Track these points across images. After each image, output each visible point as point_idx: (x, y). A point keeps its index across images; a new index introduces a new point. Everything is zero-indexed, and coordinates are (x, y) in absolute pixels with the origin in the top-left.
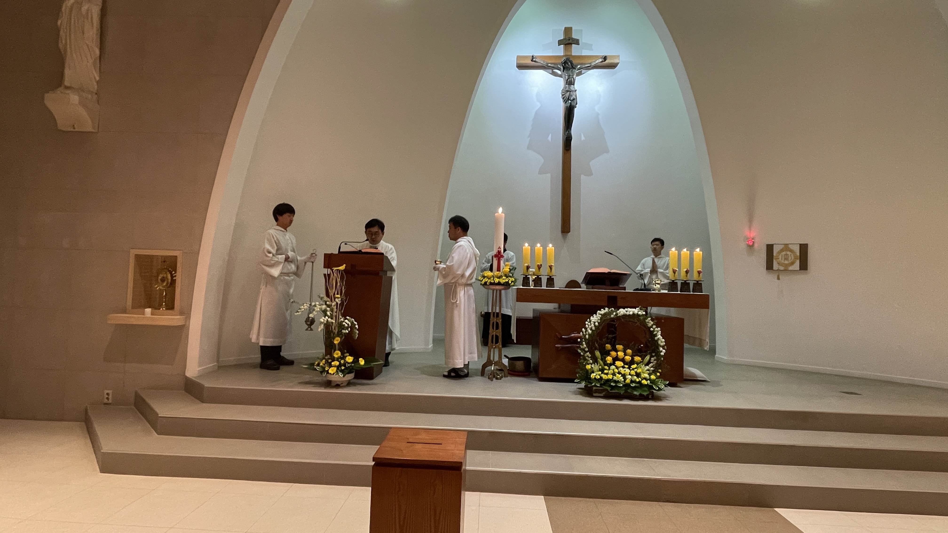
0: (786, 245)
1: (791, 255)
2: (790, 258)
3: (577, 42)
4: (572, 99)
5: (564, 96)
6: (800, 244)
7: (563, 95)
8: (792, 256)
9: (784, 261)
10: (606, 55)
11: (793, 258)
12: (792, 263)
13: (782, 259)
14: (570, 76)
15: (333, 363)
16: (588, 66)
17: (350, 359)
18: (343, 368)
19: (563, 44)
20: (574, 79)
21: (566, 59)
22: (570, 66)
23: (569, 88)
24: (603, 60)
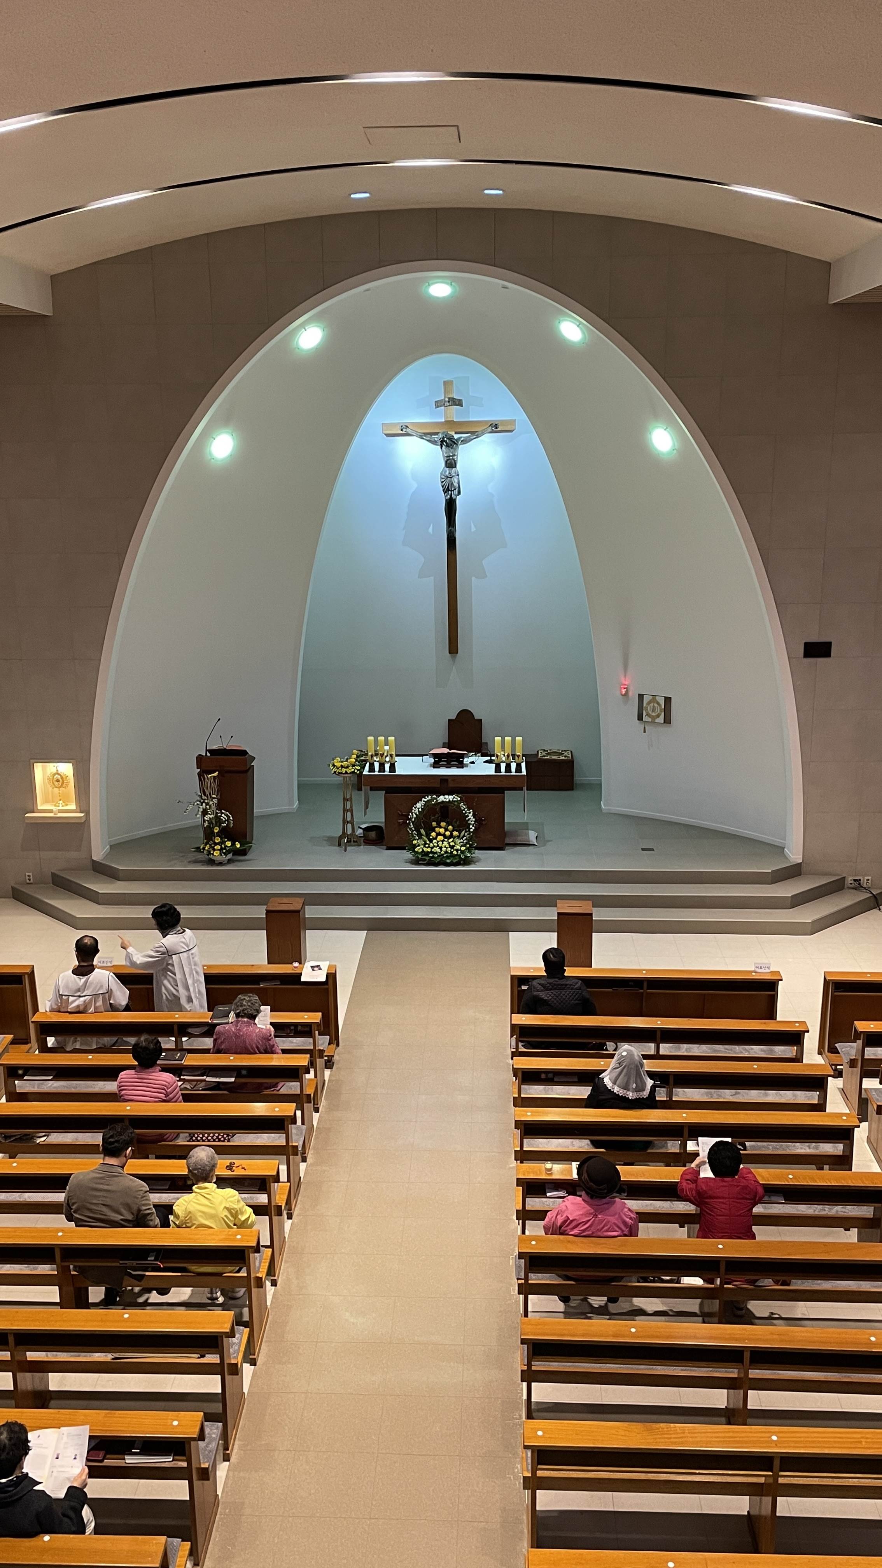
0: (654, 696)
1: (657, 706)
2: (656, 710)
4: (453, 487)
6: (665, 697)
7: (442, 482)
9: (652, 713)
11: (659, 710)
12: (658, 716)
13: (650, 711)
14: (449, 456)
15: (215, 847)
17: (229, 844)
18: (224, 851)
19: (442, 406)
20: (455, 460)
21: (443, 436)
22: (449, 443)
23: (449, 473)
24: (493, 428)
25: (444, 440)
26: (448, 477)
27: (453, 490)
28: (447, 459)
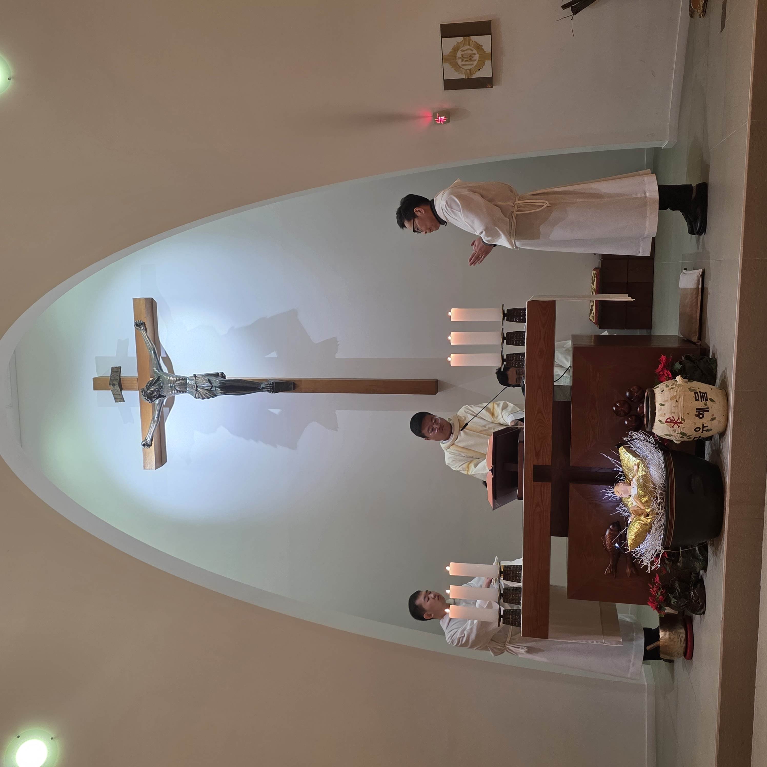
0: (445, 59)
1: (462, 51)
2: (469, 52)
3: (116, 370)
4: (209, 384)
5: (204, 396)
6: (442, 37)
7: (203, 399)
8: (464, 48)
9: (475, 60)
10: (133, 324)
11: (468, 47)
12: (479, 47)
13: (473, 64)
14: (171, 387)
16: (155, 353)
19: (120, 393)
20: (177, 379)
21: (145, 396)
22: (155, 388)
23: (192, 388)
24: (143, 328)
25: (151, 394)
26: (197, 389)
27: (211, 383)
28: (175, 391)
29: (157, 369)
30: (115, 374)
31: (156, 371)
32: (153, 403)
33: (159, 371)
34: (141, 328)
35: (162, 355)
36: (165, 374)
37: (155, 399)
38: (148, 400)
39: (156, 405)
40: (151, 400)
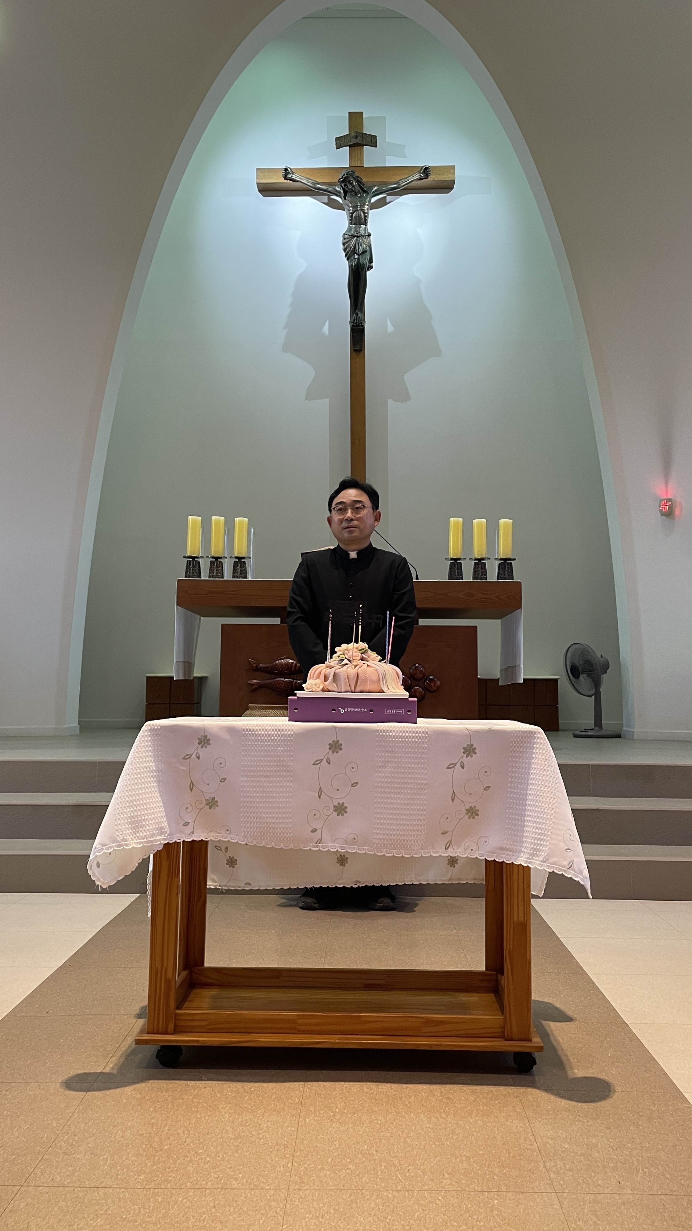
3: (372, 141)
5: (347, 245)
7: (344, 244)
10: (428, 165)
14: (358, 207)
16: (394, 188)
19: (346, 145)
20: (365, 213)
21: (347, 174)
22: (356, 187)
23: (356, 231)
24: (422, 176)
25: (349, 182)
26: (354, 236)
27: (362, 253)
28: (352, 210)
29: (376, 190)
30: (369, 140)
31: (374, 189)
32: (339, 183)
33: (373, 192)
34: (422, 173)
35: (388, 197)
36: (370, 200)
37: (343, 185)
38: (342, 178)
39: (334, 187)
40: (342, 182)
